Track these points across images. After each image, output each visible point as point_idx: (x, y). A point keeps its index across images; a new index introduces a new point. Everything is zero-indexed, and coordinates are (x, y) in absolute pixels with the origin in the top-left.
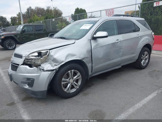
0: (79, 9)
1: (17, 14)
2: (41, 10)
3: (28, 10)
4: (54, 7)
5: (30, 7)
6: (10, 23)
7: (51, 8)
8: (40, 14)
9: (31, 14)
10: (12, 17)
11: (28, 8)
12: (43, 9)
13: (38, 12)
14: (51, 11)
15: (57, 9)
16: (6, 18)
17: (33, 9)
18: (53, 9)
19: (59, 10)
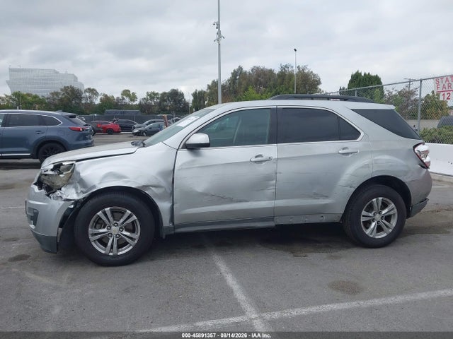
0: (363, 75)
1: (208, 85)
2: (265, 75)
3: (235, 74)
4: (298, 67)
5: (240, 68)
6: (190, 105)
7: (290, 69)
8: (261, 84)
9: (240, 84)
10: (196, 93)
11: (234, 71)
12: (271, 71)
13: (258, 80)
14: (291, 75)
15: (306, 71)
16: (182, 95)
17: (245, 72)
18: (296, 71)
19: (312, 72)
